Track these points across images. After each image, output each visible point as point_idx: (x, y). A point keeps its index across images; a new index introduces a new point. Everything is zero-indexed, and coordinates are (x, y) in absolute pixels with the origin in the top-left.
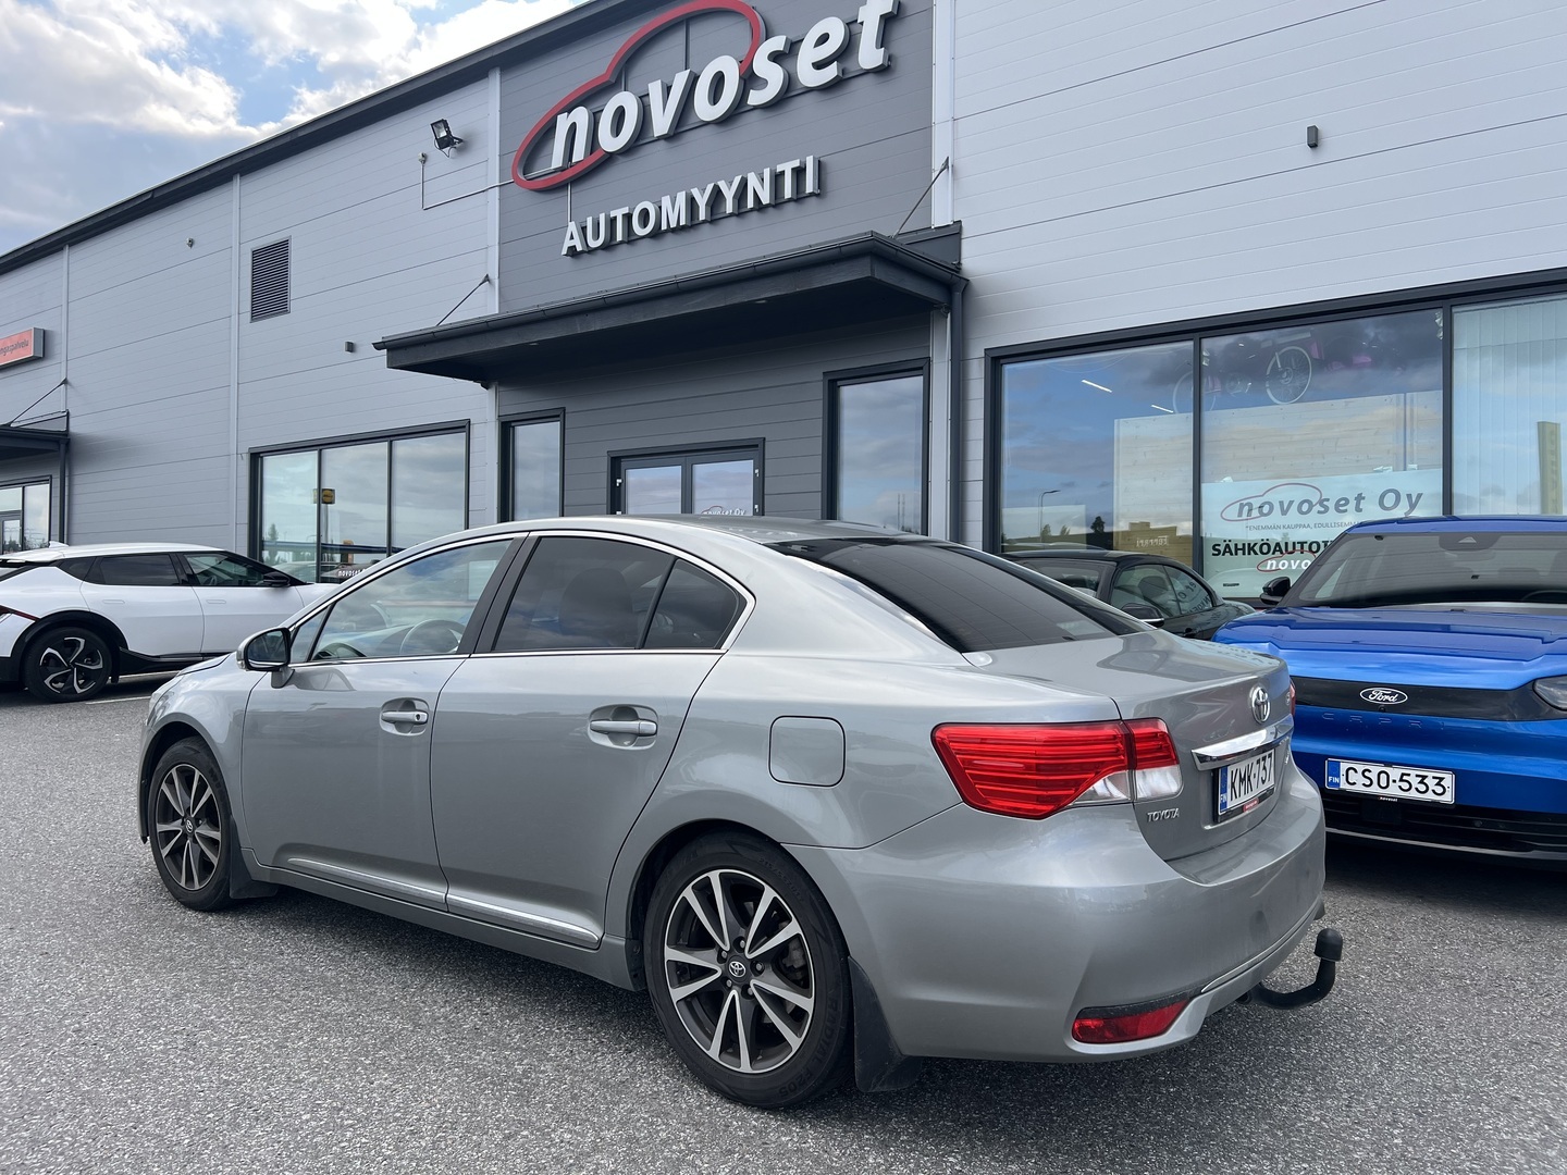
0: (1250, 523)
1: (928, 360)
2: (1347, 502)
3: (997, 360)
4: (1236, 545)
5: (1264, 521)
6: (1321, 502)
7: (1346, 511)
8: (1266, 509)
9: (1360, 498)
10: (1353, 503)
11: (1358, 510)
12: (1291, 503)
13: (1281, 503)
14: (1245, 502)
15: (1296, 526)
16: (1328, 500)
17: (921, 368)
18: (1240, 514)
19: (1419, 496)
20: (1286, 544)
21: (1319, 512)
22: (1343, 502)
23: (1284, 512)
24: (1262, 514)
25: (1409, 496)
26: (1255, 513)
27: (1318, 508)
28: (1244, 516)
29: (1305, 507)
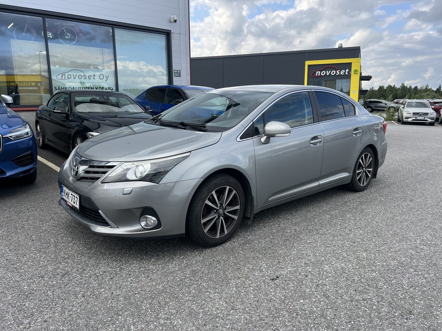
0: (65, 81)
2: (91, 76)
4: (61, 87)
5: (69, 80)
6: (84, 76)
7: (91, 79)
9: (94, 76)
10: (92, 77)
12: (76, 75)
13: (73, 75)
14: (63, 74)
15: (78, 82)
16: (86, 75)
18: (62, 78)
19: (108, 76)
20: (76, 87)
21: (84, 79)
22: (90, 76)
23: (75, 78)
24: (68, 78)
25: (106, 76)
26: (66, 78)
27: (83, 77)
29: (80, 77)
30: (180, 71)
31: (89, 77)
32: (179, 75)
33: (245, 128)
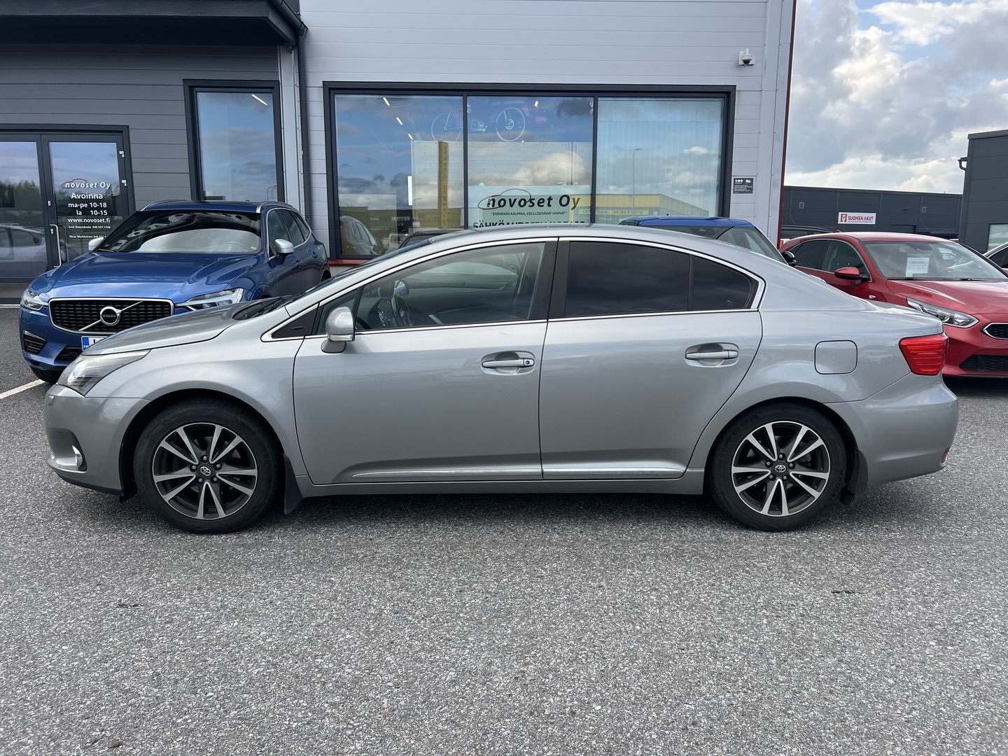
0: (496, 211)
1: (278, 83)
3: (333, 90)
4: (487, 224)
5: (501, 211)
6: (531, 200)
8: (502, 203)
9: (550, 199)
10: (546, 201)
11: (549, 205)
12: (515, 200)
13: (510, 200)
14: (491, 198)
15: (518, 213)
16: (534, 200)
17: (273, 88)
19: (579, 199)
21: (530, 206)
22: (541, 201)
23: (511, 206)
24: (500, 206)
25: (574, 199)
26: (496, 205)
27: (529, 204)
28: (491, 206)
29: (522, 203)
30: (752, 180)
31: (539, 203)
32: (748, 189)
33: (291, 317)
